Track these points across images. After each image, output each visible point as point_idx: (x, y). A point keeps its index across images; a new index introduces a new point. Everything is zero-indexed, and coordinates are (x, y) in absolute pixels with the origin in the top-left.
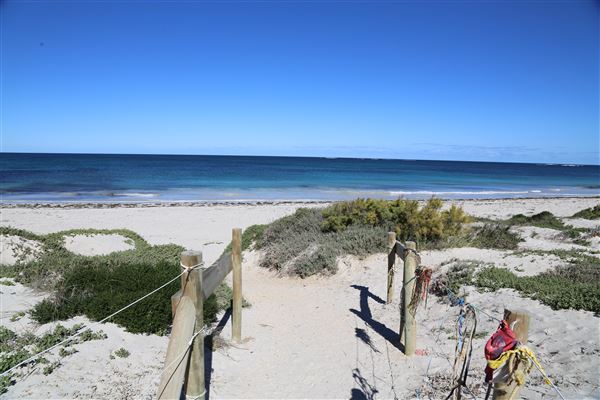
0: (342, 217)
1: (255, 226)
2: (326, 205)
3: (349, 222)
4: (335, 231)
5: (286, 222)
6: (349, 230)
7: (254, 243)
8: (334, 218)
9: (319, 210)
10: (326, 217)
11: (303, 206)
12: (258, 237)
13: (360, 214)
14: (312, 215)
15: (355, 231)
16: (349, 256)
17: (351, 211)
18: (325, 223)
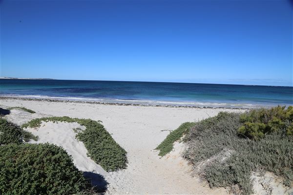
0: (258, 124)
1: (188, 123)
2: (243, 111)
3: (267, 130)
4: (251, 137)
5: (209, 123)
6: (269, 141)
7: (184, 136)
8: (250, 124)
9: (237, 115)
10: (242, 121)
11: (224, 111)
12: (187, 132)
13: (281, 123)
14: (230, 119)
15: (276, 142)
16: (268, 175)
17: (270, 118)
18: (241, 128)
